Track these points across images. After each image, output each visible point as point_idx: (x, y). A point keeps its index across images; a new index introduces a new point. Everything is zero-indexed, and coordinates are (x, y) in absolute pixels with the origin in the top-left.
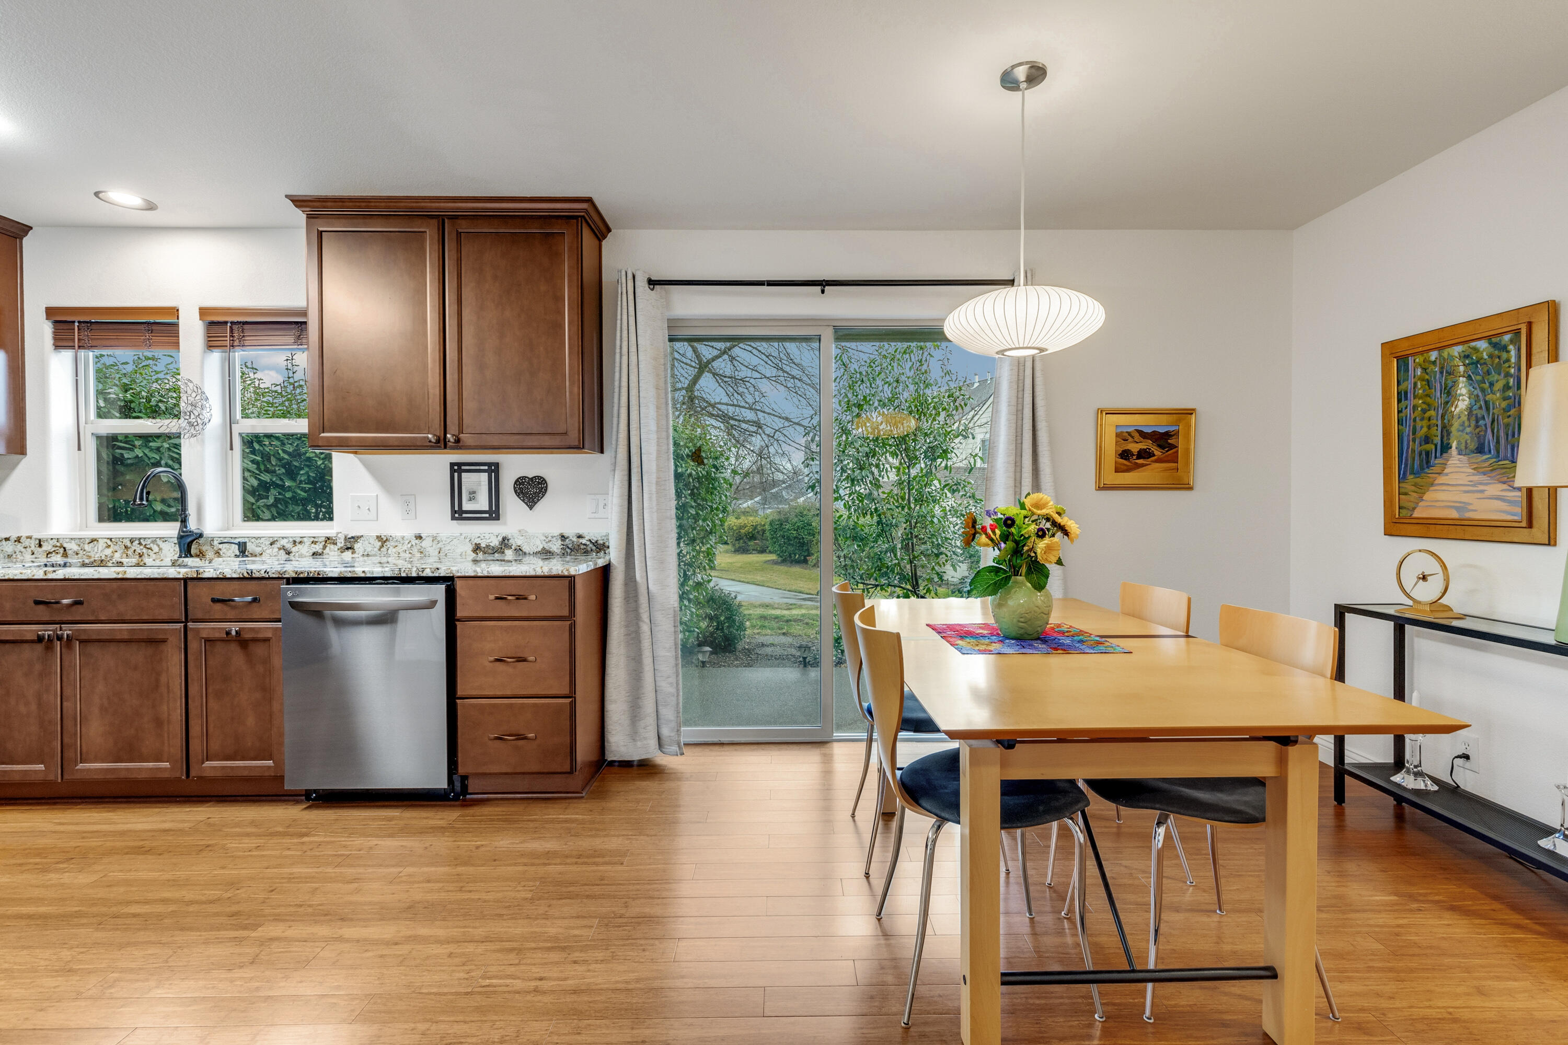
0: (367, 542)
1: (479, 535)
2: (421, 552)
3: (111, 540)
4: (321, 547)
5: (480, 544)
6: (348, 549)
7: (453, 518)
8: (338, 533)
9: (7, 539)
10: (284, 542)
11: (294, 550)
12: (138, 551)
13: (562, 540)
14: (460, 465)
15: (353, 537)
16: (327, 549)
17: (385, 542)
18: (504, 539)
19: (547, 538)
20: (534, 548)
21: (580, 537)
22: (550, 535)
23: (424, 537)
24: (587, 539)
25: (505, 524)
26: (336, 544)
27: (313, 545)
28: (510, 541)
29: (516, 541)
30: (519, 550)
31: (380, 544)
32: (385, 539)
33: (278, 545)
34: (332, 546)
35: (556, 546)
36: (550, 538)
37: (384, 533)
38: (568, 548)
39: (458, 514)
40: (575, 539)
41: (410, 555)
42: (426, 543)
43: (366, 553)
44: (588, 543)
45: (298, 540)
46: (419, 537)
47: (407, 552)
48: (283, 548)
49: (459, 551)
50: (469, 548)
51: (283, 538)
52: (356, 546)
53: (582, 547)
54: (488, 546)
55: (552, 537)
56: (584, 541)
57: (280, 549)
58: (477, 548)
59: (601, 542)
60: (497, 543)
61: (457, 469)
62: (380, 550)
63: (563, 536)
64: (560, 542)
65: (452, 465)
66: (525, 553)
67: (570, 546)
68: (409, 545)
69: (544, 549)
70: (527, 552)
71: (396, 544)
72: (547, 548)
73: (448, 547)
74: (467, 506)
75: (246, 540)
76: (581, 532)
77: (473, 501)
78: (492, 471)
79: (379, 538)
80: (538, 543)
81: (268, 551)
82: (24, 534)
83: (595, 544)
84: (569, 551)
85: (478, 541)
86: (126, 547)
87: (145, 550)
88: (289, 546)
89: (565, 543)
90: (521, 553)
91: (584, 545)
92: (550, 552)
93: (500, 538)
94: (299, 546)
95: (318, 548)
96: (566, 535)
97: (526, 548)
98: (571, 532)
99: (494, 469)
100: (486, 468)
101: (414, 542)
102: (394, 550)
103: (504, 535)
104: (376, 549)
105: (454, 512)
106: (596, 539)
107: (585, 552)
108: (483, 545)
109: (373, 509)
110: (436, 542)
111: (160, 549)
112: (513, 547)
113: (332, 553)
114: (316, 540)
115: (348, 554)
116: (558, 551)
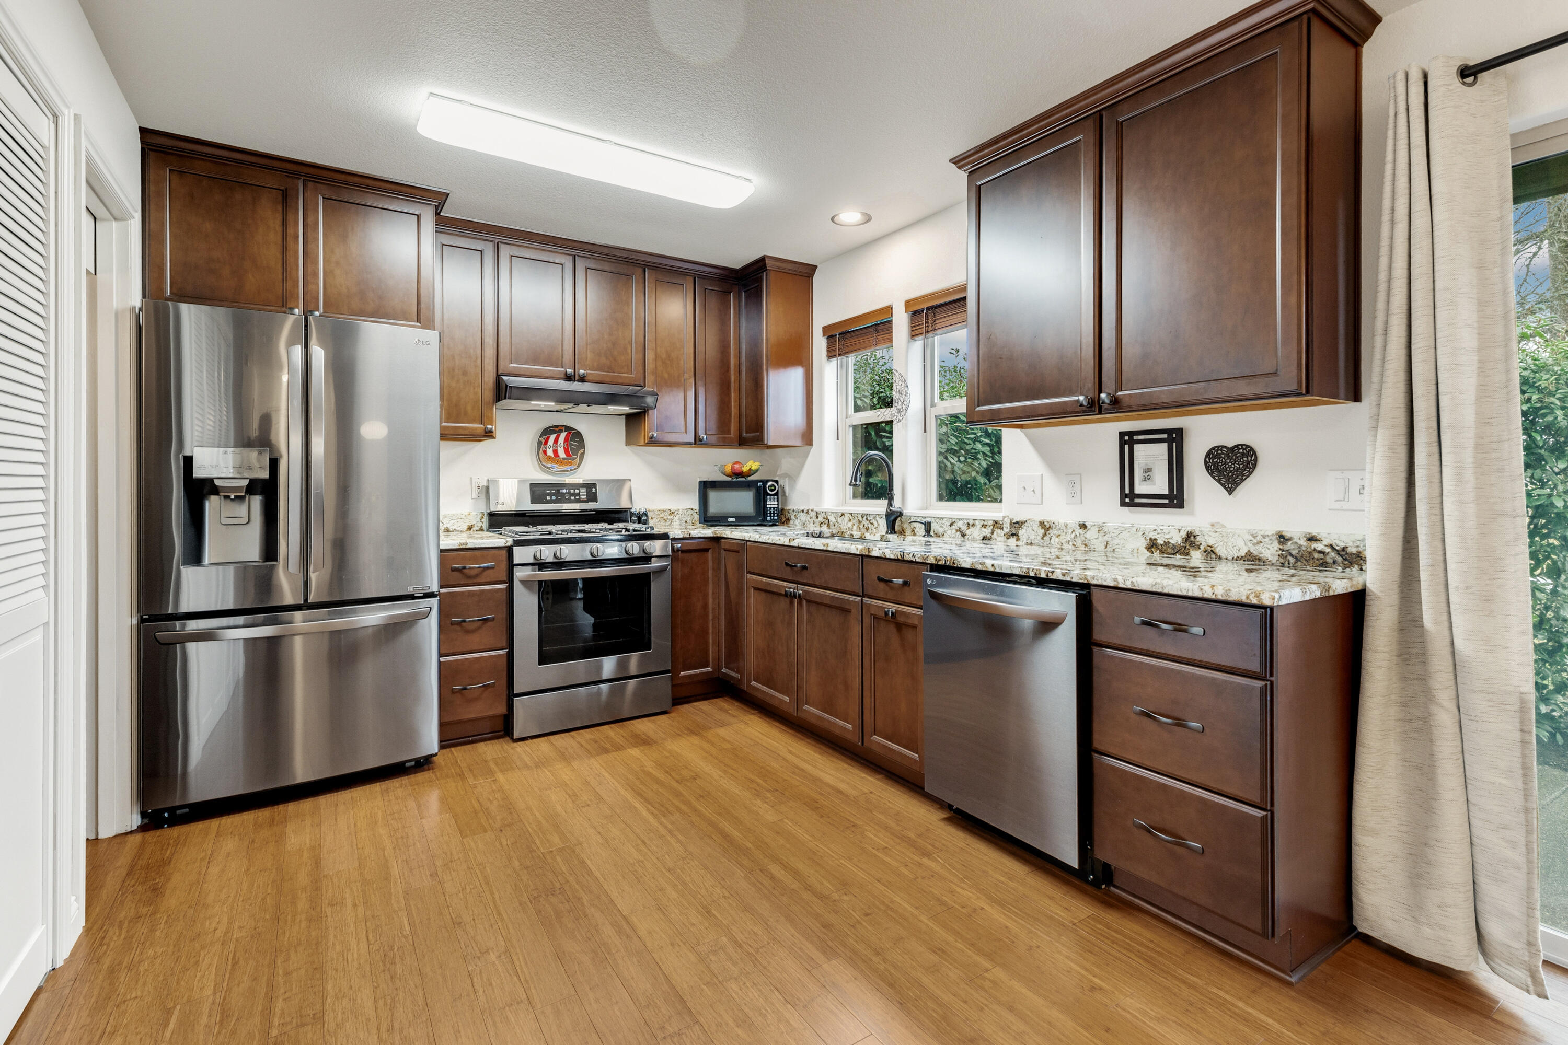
0: (1030, 529)
1: (1155, 527)
2: (1086, 545)
3: (851, 514)
4: (990, 531)
5: (1156, 539)
6: (1013, 535)
7: (1123, 504)
8: (1004, 517)
9: (803, 511)
10: (960, 524)
11: (968, 532)
12: (866, 525)
13: (1280, 542)
14: (1131, 434)
15: (1017, 523)
16: (995, 533)
17: (1048, 529)
18: (1189, 535)
19: (1255, 537)
20: (1235, 550)
21: (1312, 539)
22: (1262, 533)
23: (1089, 527)
24: (1326, 542)
25: (1192, 513)
26: (1002, 529)
27: (983, 529)
28: (1198, 538)
29: (1207, 539)
30: (1211, 553)
31: (1043, 531)
32: (1048, 526)
33: (955, 527)
34: (999, 531)
35: (1270, 551)
36: (1259, 538)
37: (1047, 517)
38: (1291, 555)
39: (1129, 498)
40: (1303, 542)
41: (1073, 548)
42: (1091, 534)
43: (1029, 542)
44: (1328, 550)
45: (971, 522)
46: (1083, 526)
47: (1071, 543)
48: (959, 530)
49: (1130, 547)
50: (1142, 544)
51: (959, 519)
52: (1021, 532)
53: (1316, 555)
54: (1167, 543)
55: (1264, 537)
56: (1319, 546)
57: (957, 531)
58: (1152, 545)
59: (1354, 550)
60: (1180, 541)
61: (1128, 440)
62: (1042, 538)
63: (1281, 536)
64: (1276, 545)
65: (1122, 434)
66: (1220, 558)
67: (1294, 552)
68: (1073, 535)
69: (1249, 553)
70: (1223, 556)
71: (1059, 533)
72: (1255, 553)
73: (1116, 541)
74: (1140, 489)
75: (933, 520)
76: (1314, 532)
77: (1148, 482)
78: (1174, 440)
79: (1042, 524)
80: (1240, 543)
81: (949, 532)
82: (811, 508)
83: (1342, 552)
84: (1292, 560)
85: (1153, 535)
86: (860, 522)
87: (869, 525)
88: (964, 528)
89: (1286, 548)
90: (1213, 556)
91: (1320, 552)
92: (1260, 559)
93: (1184, 534)
94: (972, 529)
95: (987, 531)
96: (1287, 535)
97: (1221, 551)
98: (1297, 530)
99: (1175, 438)
100: (1165, 436)
101: (1078, 531)
102: (1057, 540)
103: (1189, 529)
104: (1039, 538)
105: (1123, 496)
106: (1343, 545)
107: (1321, 565)
108: (1160, 542)
109: (1038, 491)
110: (1102, 533)
111: (878, 525)
112: (1202, 547)
113: (999, 539)
114: (985, 523)
115: (1013, 540)
116: (1274, 559)
